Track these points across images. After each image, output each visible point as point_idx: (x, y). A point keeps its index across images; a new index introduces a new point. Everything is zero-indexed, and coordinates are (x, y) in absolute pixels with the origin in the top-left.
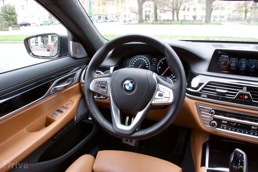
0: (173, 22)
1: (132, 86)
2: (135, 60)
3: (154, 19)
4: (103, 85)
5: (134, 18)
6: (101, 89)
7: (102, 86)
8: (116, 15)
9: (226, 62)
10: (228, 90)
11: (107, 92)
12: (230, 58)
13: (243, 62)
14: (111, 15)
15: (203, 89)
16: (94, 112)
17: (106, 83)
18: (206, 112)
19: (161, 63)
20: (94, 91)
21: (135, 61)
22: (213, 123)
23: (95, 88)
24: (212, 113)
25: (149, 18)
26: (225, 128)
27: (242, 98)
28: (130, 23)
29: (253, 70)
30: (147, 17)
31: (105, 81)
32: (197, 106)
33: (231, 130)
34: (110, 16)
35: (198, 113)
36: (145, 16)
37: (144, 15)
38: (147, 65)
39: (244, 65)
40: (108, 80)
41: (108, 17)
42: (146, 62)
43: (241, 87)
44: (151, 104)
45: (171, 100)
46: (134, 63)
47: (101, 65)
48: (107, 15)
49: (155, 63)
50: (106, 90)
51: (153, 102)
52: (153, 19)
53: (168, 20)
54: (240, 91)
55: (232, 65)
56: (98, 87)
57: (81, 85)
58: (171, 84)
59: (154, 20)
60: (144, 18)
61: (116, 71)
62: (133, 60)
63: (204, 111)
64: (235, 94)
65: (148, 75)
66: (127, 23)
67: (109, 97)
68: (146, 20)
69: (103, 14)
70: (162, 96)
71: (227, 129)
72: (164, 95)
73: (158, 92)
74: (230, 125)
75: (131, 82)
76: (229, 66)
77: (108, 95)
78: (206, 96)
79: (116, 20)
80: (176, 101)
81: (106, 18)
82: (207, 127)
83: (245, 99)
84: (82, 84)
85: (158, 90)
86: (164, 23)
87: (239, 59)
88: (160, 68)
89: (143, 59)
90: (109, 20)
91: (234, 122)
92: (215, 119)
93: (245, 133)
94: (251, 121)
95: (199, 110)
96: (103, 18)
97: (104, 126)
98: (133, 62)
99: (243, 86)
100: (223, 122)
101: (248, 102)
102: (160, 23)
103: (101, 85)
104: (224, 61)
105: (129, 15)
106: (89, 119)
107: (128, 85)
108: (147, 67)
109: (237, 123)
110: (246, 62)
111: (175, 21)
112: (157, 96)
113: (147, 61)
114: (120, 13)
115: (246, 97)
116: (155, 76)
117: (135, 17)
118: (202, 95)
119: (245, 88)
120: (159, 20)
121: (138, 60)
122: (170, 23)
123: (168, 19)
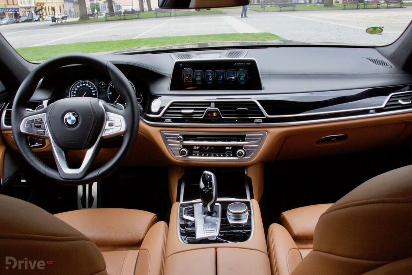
0: (141, 14)
1: (75, 119)
2: (76, 87)
3: (107, 11)
4: (38, 124)
5: (70, 12)
6: (36, 130)
7: (36, 125)
8: (36, 8)
9: (190, 75)
10: (195, 109)
11: (44, 132)
12: (194, 71)
13: (210, 74)
14: (26, 8)
15: (166, 113)
16: (31, 160)
17: (41, 120)
18: (173, 139)
19: (111, 87)
20: (27, 132)
21: (76, 89)
22: (182, 151)
23: (28, 130)
24: (179, 139)
25: (98, 10)
26: (198, 154)
27: (211, 117)
28: (64, 21)
29: (221, 83)
30: (94, 8)
31: (39, 119)
32: (162, 134)
33: (205, 156)
34: (24, 10)
35: (165, 143)
36: (91, 6)
37: (89, 5)
38: (94, 93)
39: (211, 77)
40: (43, 116)
41: (21, 14)
42: (92, 88)
43: (208, 104)
44: (102, 138)
45: (123, 129)
46: (75, 92)
47: (30, 100)
48: (18, 9)
49: (104, 89)
50: (42, 129)
51: (104, 135)
52: (105, 11)
53: (133, 12)
54: (209, 108)
55: (197, 79)
56: (32, 127)
57: (3, 132)
58: (122, 109)
59: (107, 14)
60: (89, 11)
61: (52, 104)
62: (74, 87)
63: (170, 139)
64: (203, 113)
65: (92, 103)
66: (59, 22)
67: (48, 138)
68: (93, 14)
69: (8, 7)
70: (112, 125)
71: (200, 155)
72: (116, 124)
73: (108, 122)
74: (203, 150)
75: (74, 114)
76: (195, 81)
77: (46, 135)
78: (169, 120)
79: (36, 17)
80: (129, 129)
81: (17, 15)
82: (177, 158)
83: (214, 117)
84: (4, 130)
85: (108, 119)
86: (127, 17)
87: (204, 71)
88: (111, 93)
89: (87, 85)
90: (23, 19)
91: (206, 146)
92: (185, 146)
93: (220, 156)
94: (224, 140)
95: (165, 138)
96: (10, 15)
97: (47, 174)
98: (74, 90)
99: (210, 102)
100: (195, 148)
101: (218, 120)
102: (118, 18)
103: (34, 124)
104: (187, 75)
105: (60, 6)
106: (22, 181)
107: (70, 118)
108: (94, 94)
109: (210, 146)
110: (212, 74)
111: (146, 11)
112: (107, 126)
113: (92, 86)
114: (44, 4)
115: (215, 114)
116: (101, 103)
117: (72, 10)
118: (166, 120)
119: (213, 105)
120: (117, 13)
121: (80, 87)
122: (136, 16)
123: (133, 10)
